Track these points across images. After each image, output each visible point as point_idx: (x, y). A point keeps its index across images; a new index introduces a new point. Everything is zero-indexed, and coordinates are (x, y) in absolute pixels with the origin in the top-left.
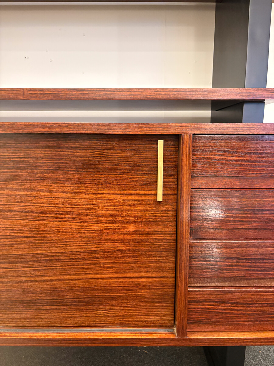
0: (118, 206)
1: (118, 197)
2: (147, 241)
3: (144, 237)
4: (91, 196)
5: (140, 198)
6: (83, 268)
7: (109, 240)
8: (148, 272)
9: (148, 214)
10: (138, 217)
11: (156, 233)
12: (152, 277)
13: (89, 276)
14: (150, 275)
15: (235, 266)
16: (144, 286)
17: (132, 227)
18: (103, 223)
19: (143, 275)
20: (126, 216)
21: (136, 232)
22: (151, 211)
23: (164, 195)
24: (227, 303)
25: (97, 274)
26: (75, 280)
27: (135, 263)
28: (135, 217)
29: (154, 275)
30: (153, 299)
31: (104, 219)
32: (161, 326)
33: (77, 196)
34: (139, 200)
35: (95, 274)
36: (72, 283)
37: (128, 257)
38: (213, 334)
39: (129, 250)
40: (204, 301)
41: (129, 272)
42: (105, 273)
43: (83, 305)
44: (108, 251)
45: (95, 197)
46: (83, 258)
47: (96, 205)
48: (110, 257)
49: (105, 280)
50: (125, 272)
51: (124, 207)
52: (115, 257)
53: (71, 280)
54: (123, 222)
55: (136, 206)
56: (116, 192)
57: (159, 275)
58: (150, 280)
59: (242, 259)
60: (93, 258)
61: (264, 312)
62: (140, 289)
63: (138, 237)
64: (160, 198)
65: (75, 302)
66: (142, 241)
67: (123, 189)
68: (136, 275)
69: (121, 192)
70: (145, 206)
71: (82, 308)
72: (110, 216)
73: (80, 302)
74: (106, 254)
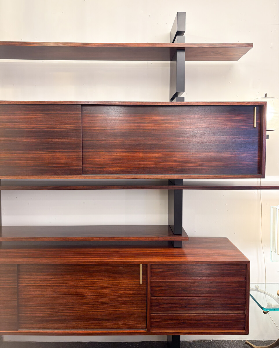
0: (127, 285)
1: (127, 282)
2: (137, 297)
3: (136, 295)
4: (118, 282)
5: (134, 282)
6: (114, 306)
7: (124, 297)
8: (137, 308)
9: (137, 287)
10: (134, 289)
11: (139, 294)
12: (138, 310)
13: (117, 309)
14: (138, 309)
15: (166, 306)
16: (136, 313)
17: (131, 292)
18: (122, 291)
19: (136, 309)
20: (130, 288)
21: (133, 294)
22: (138, 286)
23: (142, 281)
24: (164, 319)
25: (120, 309)
26: (112, 311)
27: (133, 304)
28: (133, 289)
29: (139, 309)
30: (139, 318)
31: (122, 289)
32: (142, 328)
33: (113, 281)
34: (134, 283)
35: (118, 309)
36: (111, 312)
37: (130, 302)
38: (160, 331)
39: (131, 300)
40: (156, 319)
41: (131, 308)
42: (122, 308)
43: (114, 320)
44: (123, 300)
45: (119, 282)
46: (115, 303)
47: (119, 285)
48: (124, 303)
49: (122, 311)
50: (129, 308)
51: (129, 285)
52: (126, 303)
53: (110, 311)
54: (128, 290)
55: (133, 285)
56: (127, 280)
57: (141, 309)
58: (138, 311)
59: (168, 304)
60: (118, 303)
61: (177, 323)
62: (134, 314)
63: (134, 295)
64: (141, 283)
65: (111, 319)
66: (135, 297)
67: (129, 280)
68: (133, 309)
69: (128, 280)
70: (136, 285)
71: (114, 321)
72: (124, 288)
73: (113, 319)
74: (122, 302)
